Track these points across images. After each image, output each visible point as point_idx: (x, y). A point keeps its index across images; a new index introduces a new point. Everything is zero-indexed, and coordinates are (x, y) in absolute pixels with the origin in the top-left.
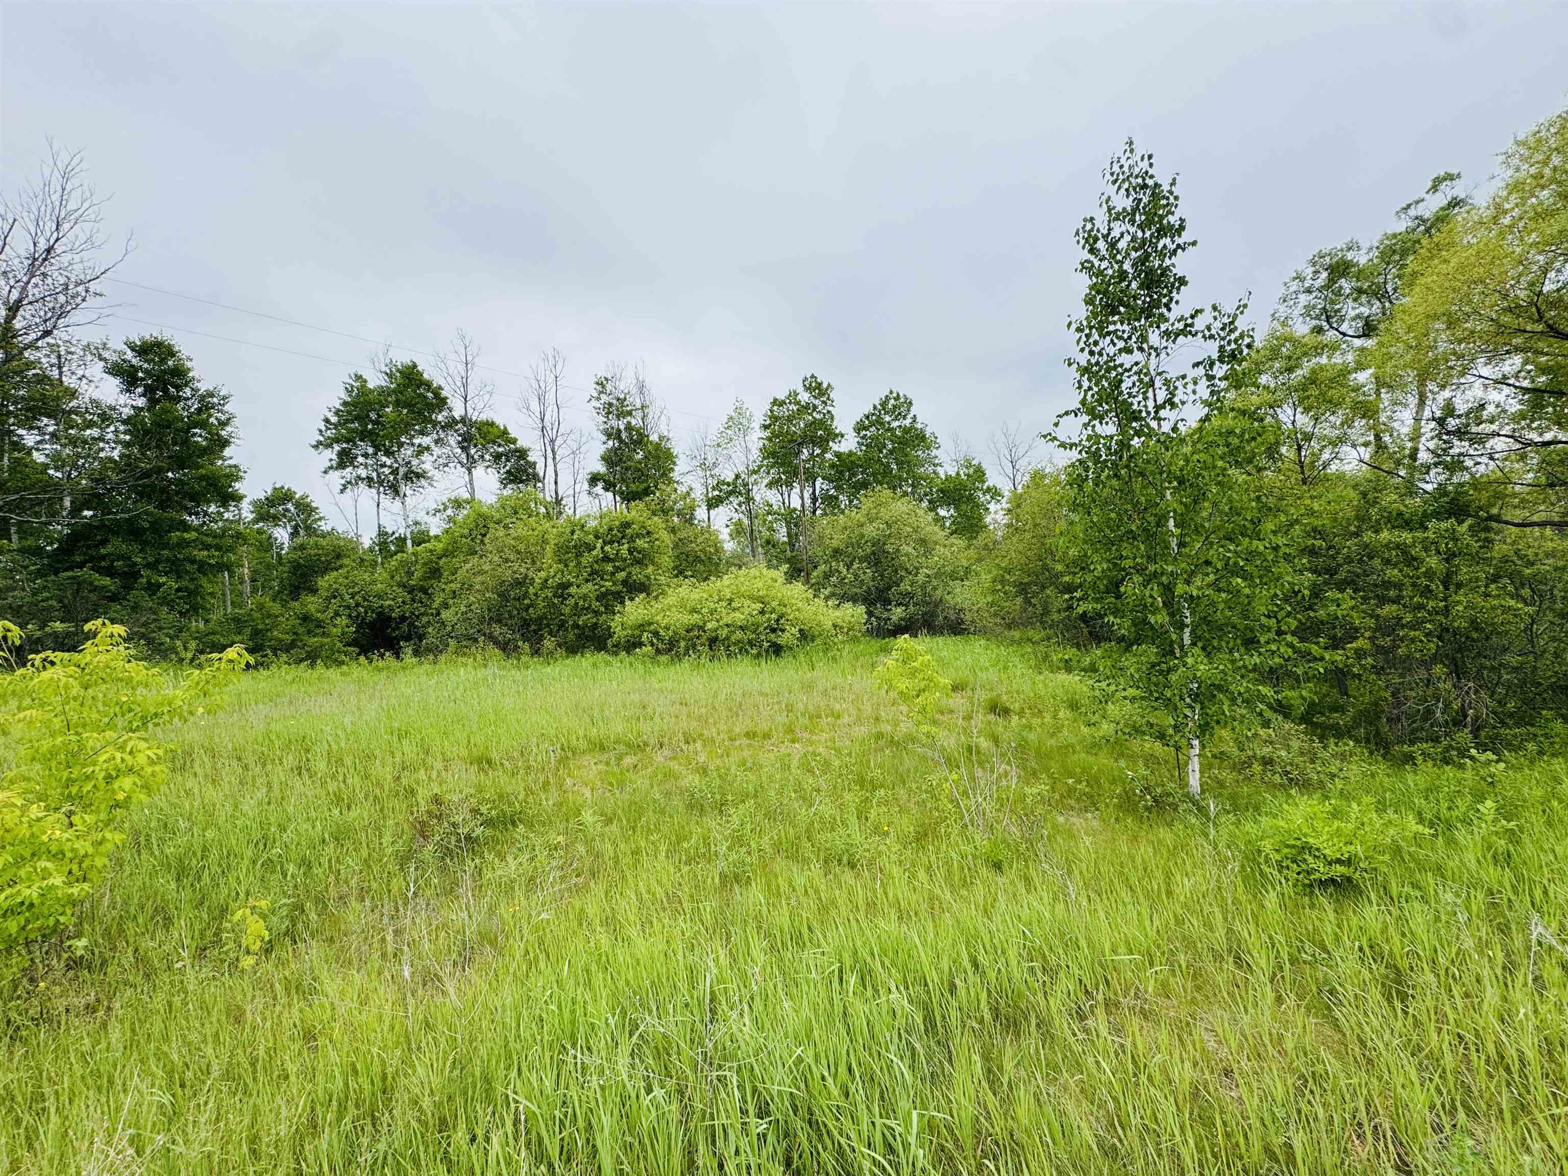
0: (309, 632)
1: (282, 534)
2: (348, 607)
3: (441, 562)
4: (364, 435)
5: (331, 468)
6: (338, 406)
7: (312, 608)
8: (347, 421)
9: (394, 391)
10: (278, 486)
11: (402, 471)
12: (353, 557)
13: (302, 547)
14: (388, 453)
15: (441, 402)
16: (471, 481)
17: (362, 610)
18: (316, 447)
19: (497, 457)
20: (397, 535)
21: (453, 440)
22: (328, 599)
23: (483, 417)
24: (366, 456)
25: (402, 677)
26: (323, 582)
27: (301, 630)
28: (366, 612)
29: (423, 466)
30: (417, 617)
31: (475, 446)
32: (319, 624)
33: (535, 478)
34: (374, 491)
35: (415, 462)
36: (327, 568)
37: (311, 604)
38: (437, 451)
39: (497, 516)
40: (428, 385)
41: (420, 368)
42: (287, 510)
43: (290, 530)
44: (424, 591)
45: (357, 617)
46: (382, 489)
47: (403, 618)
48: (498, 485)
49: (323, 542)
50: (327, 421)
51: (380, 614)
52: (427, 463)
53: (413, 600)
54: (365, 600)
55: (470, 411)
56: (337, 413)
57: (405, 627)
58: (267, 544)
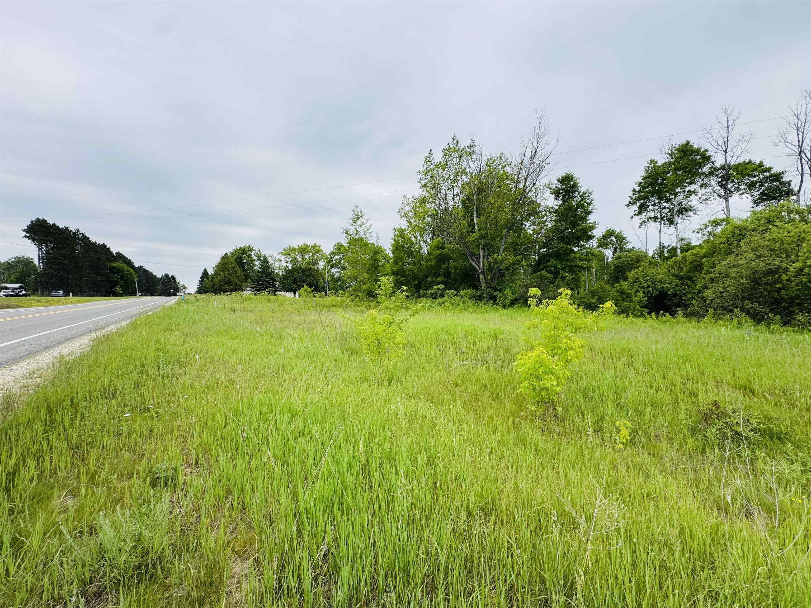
0: (623, 300)
1: (608, 253)
2: (643, 288)
3: (703, 261)
4: (653, 193)
5: (635, 215)
6: (640, 180)
7: (626, 287)
8: (645, 188)
9: (674, 163)
10: (608, 229)
11: (676, 209)
12: (646, 261)
13: (620, 257)
14: (668, 200)
15: (706, 158)
16: (727, 207)
17: (651, 289)
18: (628, 205)
19: (751, 186)
20: (671, 247)
21: (714, 181)
22: (633, 283)
23: (741, 160)
24: (654, 205)
25: (678, 328)
26: (630, 274)
27: (620, 298)
28: (653, 291)
29: (690, 203)
30: (684, 294)
31: (733, 181)
32: (628, 296)
33: (790, 192)
34: (658, 223)
35: (685, 202)
36: (631, 268)
37: (624, 285)
38: (701, 192)
39: (753, 226)
40: (697, 152)
41: (691, 144)
42: (612, 240)
43: (612, 250)
44: (690, 279)
45: (648, 293)
46: (663, 222)
47: (675, 295)
48: (752, 204)
49: (630, 254)
50: (634, 190)
51: (660, 292)
52: (694, 201)
53: (682, 284)
54: (652, 283)
55: (729, 159)
56: (640, 184)
57: (675, 300)
58: (602, 258)
